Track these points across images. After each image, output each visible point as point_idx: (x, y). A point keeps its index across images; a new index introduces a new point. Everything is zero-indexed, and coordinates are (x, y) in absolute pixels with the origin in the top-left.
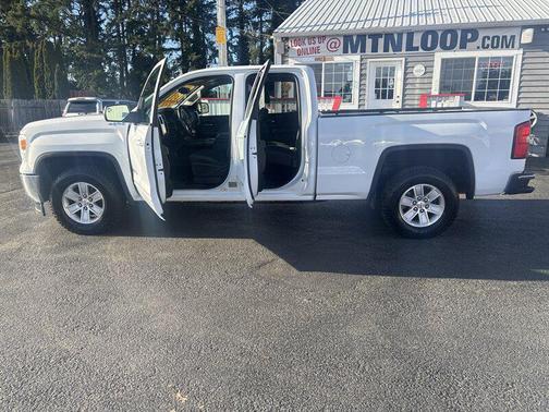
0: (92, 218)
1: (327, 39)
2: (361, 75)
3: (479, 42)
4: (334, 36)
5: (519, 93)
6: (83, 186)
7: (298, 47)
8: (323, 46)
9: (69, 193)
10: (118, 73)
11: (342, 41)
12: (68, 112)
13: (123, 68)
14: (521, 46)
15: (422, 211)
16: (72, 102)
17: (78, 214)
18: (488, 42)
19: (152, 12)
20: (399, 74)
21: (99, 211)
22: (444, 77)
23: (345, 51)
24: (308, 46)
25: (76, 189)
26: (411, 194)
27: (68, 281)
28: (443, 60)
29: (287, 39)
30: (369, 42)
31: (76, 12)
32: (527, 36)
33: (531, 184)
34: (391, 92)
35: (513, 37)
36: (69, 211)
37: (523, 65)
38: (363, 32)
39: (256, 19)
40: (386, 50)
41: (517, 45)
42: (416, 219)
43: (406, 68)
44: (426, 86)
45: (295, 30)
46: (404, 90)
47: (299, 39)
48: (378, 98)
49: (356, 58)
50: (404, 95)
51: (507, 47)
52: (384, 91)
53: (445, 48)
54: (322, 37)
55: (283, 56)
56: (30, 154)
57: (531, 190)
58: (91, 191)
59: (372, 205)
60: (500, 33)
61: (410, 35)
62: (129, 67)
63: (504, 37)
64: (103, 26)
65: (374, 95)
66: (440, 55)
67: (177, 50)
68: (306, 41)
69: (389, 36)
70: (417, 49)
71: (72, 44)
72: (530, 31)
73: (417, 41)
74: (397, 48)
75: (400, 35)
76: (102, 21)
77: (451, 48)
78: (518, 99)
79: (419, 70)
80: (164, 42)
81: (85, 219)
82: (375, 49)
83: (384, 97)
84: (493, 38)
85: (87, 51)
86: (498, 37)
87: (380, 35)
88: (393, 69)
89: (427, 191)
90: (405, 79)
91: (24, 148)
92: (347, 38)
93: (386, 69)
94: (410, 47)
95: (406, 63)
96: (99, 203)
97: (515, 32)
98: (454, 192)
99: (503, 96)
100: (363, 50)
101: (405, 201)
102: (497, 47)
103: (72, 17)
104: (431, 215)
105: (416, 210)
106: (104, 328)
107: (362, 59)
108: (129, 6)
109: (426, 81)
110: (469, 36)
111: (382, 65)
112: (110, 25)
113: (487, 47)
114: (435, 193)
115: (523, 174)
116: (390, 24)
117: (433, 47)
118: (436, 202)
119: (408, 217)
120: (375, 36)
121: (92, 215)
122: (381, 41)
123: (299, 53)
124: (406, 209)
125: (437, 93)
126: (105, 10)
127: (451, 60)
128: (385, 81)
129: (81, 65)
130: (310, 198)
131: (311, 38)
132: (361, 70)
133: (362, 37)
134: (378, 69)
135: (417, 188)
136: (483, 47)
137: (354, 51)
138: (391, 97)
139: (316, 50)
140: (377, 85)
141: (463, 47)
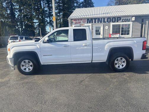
0: (29, 70)
1: (83, 20)
2: (92, 29)
3: (121, 20)
4: (85, 19)
5: (132, 33)
6: (27, 61)
7: (75, 22)
8: (82, 21)
9: (23, 63)
10: (21, 29)
11: (87, 20)
12: (10, 40)
13: (22, 27)
14: (132, 21)
15: (120, 64)
16: (11, 37)
17: (25, 69)
18: (123, 20)
19: (30, 12)
20: (102, 28)
21: (31, 68)
22: (113, 29)
23: (88, 23)
24: (77, 21)
25: (25, 62)
26: (117, 60)
27: (28, 89)
28: (113, 25)
29: (72, 20)
30: (94, 20)
31: (8, 13)
32: (133, 19)
33: (147, 56)
34: (100, 33)
35: (130, 19)
36: (22, 68)
37: (133, 26)
38: (92, 18)
39: (59, 14)
40: (98, 22)
41: (131, 21)
42: (119, 67)
43: (103, 27)
44: (109, 31)
45: (74, 17)
46: (103, 33)
47: (75, 20)
48: (96, 35)
49: (90, 24)
50: (103, 34)
51: (129, 21)
52: (98, 33)
53: (113, 22)
54: (81, 19)
55: (71, 24)
56: (11, 52)
57: (147, 58)
58: (29, 62)
59: (107, 63)
60: (127, 18)
61: (104, 19)
62: (24, 27)
63: (128, 19)
64: (16, 16)
65: (95, 34)
66: (112, 24)
67: (37, 22)
68: (77, 20)
69: (99, 19)
70: (106, 22)
71: (7, 21)
72: (134, 18)
73: (106, 20)
74: (101, 22)
75: (102, 19)
76: (16, 15)
77: (115, 22)
78: (132, 35)
79: (107, 27)
80: (34, 20)
81: (27, 70)
82: (95, 22)
83: (98, 34)
84: (125, 19)
85: (12, 23)
86: (126, 19)
87: (96, 19)
88: (100, 27)
89: (121, 59)
90: (103, 30)
91: (9, 51)
92: (88, 19)
93: (98, 27)
94: (104, 22)
95: (103, 26)
96: (31, 66)
97: (130, 18)
98: (128, 59)
99: (128, 34)
100: (92, 22)
101: (116, 62)
102: (126, 21)
103: (7, 14)
104: (123, 65)
105: (119, 64)
106: (45, 103)
107: (92, 25)
108: (24, 11)
109: (109, 30)
110: (119, 19)
111: (97, 26)
112: (18, 16)
113: (124, 22)
114: (124, 60)
115: (145, 54)
116: (99, 16)
117: (110, 22)
118: (124, 62)
119: (117, 66)
120: (95, 19)
121: (29, 69)
122: (97, 20)
123: (75, 23)
124: (116, 64)
125: (112, 33)
126: (17, 12)
127: (115, 25)
128: (98, 30)
129: (10, 27)
130: (91, 62)
131: (79, 19)
132: (92, 28)
133: (92, 19)
134: (96, 27)
135: (119, 58)
136: (123, 22)
137: (90, 23)
138: (100, 34)
139: (80, 23)
140: (96, 31)
141: (117, 22)
